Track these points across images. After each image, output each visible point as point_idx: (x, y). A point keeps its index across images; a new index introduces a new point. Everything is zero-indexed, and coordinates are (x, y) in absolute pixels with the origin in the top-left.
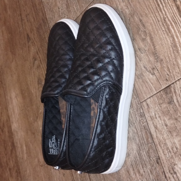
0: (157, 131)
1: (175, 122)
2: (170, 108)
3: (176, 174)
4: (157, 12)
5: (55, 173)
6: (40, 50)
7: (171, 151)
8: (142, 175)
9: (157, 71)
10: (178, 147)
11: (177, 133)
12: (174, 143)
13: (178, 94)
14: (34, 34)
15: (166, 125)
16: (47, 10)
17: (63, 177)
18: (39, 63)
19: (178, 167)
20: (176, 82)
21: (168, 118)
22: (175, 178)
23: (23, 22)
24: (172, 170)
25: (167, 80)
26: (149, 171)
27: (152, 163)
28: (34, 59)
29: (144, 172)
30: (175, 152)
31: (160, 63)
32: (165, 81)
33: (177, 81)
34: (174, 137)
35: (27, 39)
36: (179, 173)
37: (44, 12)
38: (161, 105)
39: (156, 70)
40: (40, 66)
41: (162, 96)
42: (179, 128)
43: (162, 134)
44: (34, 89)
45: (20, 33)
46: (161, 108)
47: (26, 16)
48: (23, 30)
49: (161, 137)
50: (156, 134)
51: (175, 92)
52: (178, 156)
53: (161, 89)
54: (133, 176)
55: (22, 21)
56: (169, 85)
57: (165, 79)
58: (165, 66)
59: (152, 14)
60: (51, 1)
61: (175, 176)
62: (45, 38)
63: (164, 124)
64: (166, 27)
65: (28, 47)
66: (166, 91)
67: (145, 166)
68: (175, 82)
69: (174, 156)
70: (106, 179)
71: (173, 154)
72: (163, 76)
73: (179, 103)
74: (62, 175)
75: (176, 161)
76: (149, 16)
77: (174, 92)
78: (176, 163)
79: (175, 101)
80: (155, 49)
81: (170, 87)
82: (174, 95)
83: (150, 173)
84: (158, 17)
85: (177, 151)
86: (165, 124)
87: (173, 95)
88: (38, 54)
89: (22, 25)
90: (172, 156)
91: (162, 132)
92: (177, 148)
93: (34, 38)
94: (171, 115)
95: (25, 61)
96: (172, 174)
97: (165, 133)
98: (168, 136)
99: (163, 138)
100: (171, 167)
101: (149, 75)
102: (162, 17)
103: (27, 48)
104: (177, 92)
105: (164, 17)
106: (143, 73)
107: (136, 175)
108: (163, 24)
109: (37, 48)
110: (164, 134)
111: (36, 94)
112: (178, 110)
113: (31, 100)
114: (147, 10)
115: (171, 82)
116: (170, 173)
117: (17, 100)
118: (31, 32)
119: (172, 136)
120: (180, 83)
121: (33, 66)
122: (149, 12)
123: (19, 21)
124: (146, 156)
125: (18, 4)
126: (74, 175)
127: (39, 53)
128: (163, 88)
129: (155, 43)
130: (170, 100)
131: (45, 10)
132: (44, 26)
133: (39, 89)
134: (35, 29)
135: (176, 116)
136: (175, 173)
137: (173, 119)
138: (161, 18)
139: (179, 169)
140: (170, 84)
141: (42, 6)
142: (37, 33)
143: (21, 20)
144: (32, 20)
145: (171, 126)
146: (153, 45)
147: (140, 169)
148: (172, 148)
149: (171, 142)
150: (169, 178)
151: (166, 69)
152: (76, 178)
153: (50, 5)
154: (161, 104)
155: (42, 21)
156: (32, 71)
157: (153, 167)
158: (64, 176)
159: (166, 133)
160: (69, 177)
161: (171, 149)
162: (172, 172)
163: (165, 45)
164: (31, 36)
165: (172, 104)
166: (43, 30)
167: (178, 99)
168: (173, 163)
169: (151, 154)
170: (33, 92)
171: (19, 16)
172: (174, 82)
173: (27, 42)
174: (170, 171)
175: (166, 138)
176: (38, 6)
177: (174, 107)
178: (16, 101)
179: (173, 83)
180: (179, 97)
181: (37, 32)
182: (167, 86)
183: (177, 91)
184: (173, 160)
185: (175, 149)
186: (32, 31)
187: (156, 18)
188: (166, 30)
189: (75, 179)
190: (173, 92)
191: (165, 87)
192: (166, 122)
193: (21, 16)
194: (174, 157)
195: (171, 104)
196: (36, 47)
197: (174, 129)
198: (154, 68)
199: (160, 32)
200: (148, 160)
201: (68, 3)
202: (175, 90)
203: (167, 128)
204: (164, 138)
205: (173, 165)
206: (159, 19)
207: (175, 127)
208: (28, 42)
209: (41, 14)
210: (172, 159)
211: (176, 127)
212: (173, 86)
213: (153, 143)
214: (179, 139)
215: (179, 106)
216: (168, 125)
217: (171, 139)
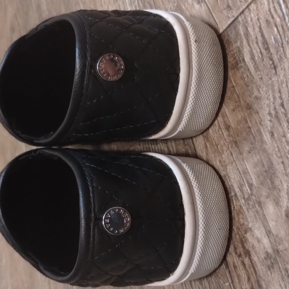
0: (208, 144)
1: (246, 115)
3: (250, 256)
7: (239, 193)
10: (254, 182)
11: (252, 143)
12: (246, 172)
13: (254, 37)
15: (228, 128)
19: (253, 235)
20: (250, 7)
21: (231, 107)
22: (247, 266)
24: (240, 246)
25: (229, 6)
30: (246, 196)
32: (225, 12)
33: (250, 4)
34: (245, 155)
36: (256, 253)
42: (256, 129)
43: (219, 152)
49: (216, 160)
50: (207, 154)
51: (247, 34)
52: (253, 207)
56: (233, 19)
57: (225, 6)
61: (247, 261)
68: (248, 6)
69: (244, 208)
71: (243, 201)
73: (255, 63)
75: (249, 220)
77: (245, 34)
78: (250, 225)
79: (247, 58)
82: (245, 42)
85: (252, 194)
86: (225, 123)
87: (242, 42)
91: (219, 147)
92: (251, 186)
94: (237, 99)
96: (240, 256)
97: (225, 148)
98: (232, 154)
99: (220, 162)
100: (237, 236)
101: (193, 5)
106: (182, 4)
110: (223, 151)
112: (254, 81)
115: (238, 9)
116: (236, 253)
120: (257, 8)
135: (248, 100)
136: (248, 253)
137: (242, 109)
139: (256, 241)
140: (236, 16)
145: (238, 127)
148: (241, 187)
149: (238, 169)
150: (235, 267)
159: (228, 148)
162: (240, 250)
165: (241, 67)
167: (254, 51)
168: (244, 227)
172: (244, 7)
175: (227, 161)
177: (245, 75)
179: (243, 12)
180: (255, 45)
182: (229, 22)
183: (250, 30)
184: (243, 219)
185: (246, 188)
190: (243, 37)
192: (226, 119)
194: (245, 210)
195: (238, 69)
197: (245, 134)
202: (247, 29)
203: (229, 135)
204: (222, 161)
205: (243, 233)
207: (248, 130)
211: (249, 127)
212: (243, 21)
214: (256, 160)
215: (257, 68)
216: (233, 125)
217: (237, 163)
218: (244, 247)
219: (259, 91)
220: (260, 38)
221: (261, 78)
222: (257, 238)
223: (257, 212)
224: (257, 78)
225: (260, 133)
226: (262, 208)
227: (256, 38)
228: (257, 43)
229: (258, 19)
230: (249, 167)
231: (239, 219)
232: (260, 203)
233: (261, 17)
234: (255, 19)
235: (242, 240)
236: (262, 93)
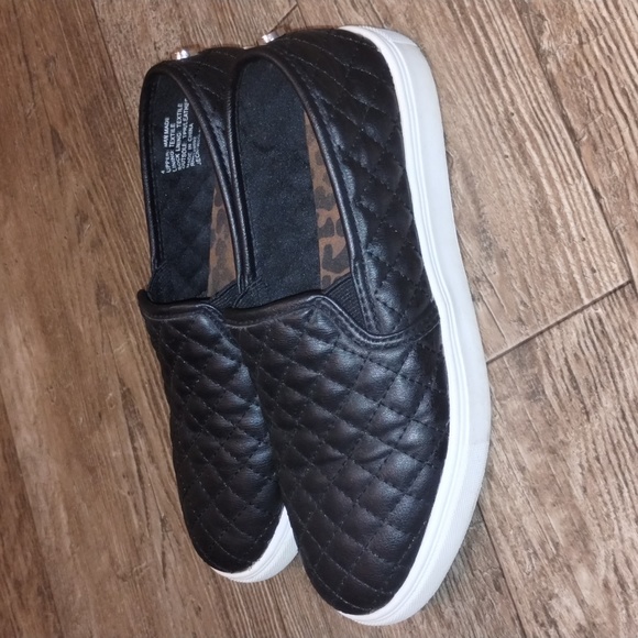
0: (492, 484)
2: (531, 414)
3: (556, 626)
4: (484, 91)
5: (168, 604)
6: (99, 189)
7: (540, 552)
8: (449, 626)
9: (489, 290)
10: (561, 541)
11: (557, 495)
12: (549, 528)
13: (558, 369)
14: (75, 129)
15: (522, 469)
16: (117, 50)
17: (196, 619)
18: (97, 232)
19: (561, 603)
20: (551, 330)
21: (527, 446)
23: (35, 83)
24: (543, 613)
25: (520, 320)
26: (472, 613)
27: (480, 587)
28: (78, 218)
29: (457, 614)
30: (550, 557)
31: (499, 264)
32: (515, 325)
33: (551, 327)
34: (547, 507)
35: (50, 145)
36: (565, 623)
37: (105, 54)
38: (503, 402)
39: (486, 285)
40: (100, 241)
41: (508, 373)
42: (562, 479)
43: (509, 496)
44: (87, 319)
45: (26, 120)
46: (505, 413)
47: (46, 65)
48: (36, 113)
49: (505, 506)
50: (491, 496)
51: (548, 362)
52: (560, 570)
53: (505, 350)
54: (421, 627)
55: (31, 82)
56: (527, 337)
57: (515, 318)
58: (513, 273)
59: (467, 96)
60: (127, 19)
61: (552, 631)
62: (114, 145)
63: (514, 464)
64: (514, 144)
65: (58, 172)
66: (520, 355)
67: (458, 595)
68: (548, 328)
69: (547, 569)
70: (334, 632)
71: (546, 562)
72: (508, 308)
73: (561, 401)
74: (194, 613)
75: (555, 584)
76: (460, 101)
77: (544, 361)
78: (556, 591)
79: (549, 392)
80: (480, 217)
81: (531, 343)
82: (545, 371)
83: (474, 618)
84: (487, 110)
85: (558, 555)
86: (518, 463)
87: (540, 370)
88: (92, 200)
89: (33, 93)
90: (543, 568)
91: (509, 490)
92: (556, 545)
93: (77, 144)
94: (535, 437)
95: (49, 221)
96: (542, 625)
97: (518, 493)
98: (528, 503)
99: (512, 509)
100: (539, 602)
102: (501, 109)
103: (55, 176)
104: (555, 363)
105: (506, 110)
107: (429, 622)
108: (504, 134)
109: (89, 180)
110: (515, 497)
111: (93, 337)
112: (559, 421)
113: (76, 356)
114: (451, 82)
115: (535, 327)
116: (537, 622)
117: (31, 354)
118: (65, 123)
119: (542, 505)
120: (562, 335)
121: (79, 242)
122: (457, 87)
123: (21, 79)
124: (461, 564)
125: (13, 18)
126: (231, 615)
127: (96, 198)
128: (510, 347)
129: (479, 195)
130: (531, 387)
131: (111, 50)
132: (110, 105)
133: (100, 320)
134: (77, 111)
135: (551, 442)
136: (553, 623)
137: (543, 450)
138: (497, 113)
139: (565, 610)
140: (531, 335)
141: (97, 32)
142: (84, 128)
143: (27, 75)
144: (67, 81)
145: (538, 472)
146: (475, 201)
147: (442, 606)
148: (543, 545)
149: (538, 523)
151: (519, 284)
152: (237, 624)
153: (124, 32)
154: (505, 397)
155: (100, 88)
156: (76, 258)
157: (484, 599)
158: (197, 613)
159: (523, 494)
160: (215, 621)
161: (537, 547)
162: (542, 618)
163: (511, 203)
164: (66, 134)
165: (540, 400)
166: (106, 119)
167: (558, 386)
168: (547, 592)
169: (475, 559)
170: (81, 327)
171: (20, 62)
172: (543, 328)
173: (52, 155)
174: (536, 616)
175: (522, 510)
176: (83, 32)
177: (545, 411)
178: (27, 355)
179: (541, 333)
180: (560, 379)
181: (86, 125)
182: (522, 339)
183: (553, 358)
184: (546, 582)
185: (550, 547)
186: (67, 117)
187: (480, 111)
188: (513, 156)
189: (235, 626)
190: (542, 363)
191: (515, 344)
192: (520, 459)
193: (27, 62)
194: (550, 573)
195: (535, 401)
196: (86, 175)
197: (547, 482)
198: (478, 280)
199: (495, 159)
200: (467, 579)
201: (188, 34)
202: (547, 355)
203: (525, 479)
204: (515, 508)
205: (546, 599)
206: (492, 116)
207: (551, 478)
208: (57, 156)
209: (95, 62)
210: (543, 578)
211: (553, 475)
212: (541, 344)
213: (482, 524)
214: (563, 516)
215: (562, 407)
216: (529, 467)
217: (537, 515)
218: (548, 616)
219: (566, 435)
220: (566, 373)
221: (569, 421)
222: (567, 607)
223: (566, 577)
224: (562, 418)
225: (569, 486)
226: (571, 572)
227: (561, 371)
228: (563, 377)
229: (564, 349)
230: (554, 523)
231: (540, 583)
232: (569, 567)
233: (568, 347)
234: (559, 347)
235: (544, 608)
236: (570, 438)
